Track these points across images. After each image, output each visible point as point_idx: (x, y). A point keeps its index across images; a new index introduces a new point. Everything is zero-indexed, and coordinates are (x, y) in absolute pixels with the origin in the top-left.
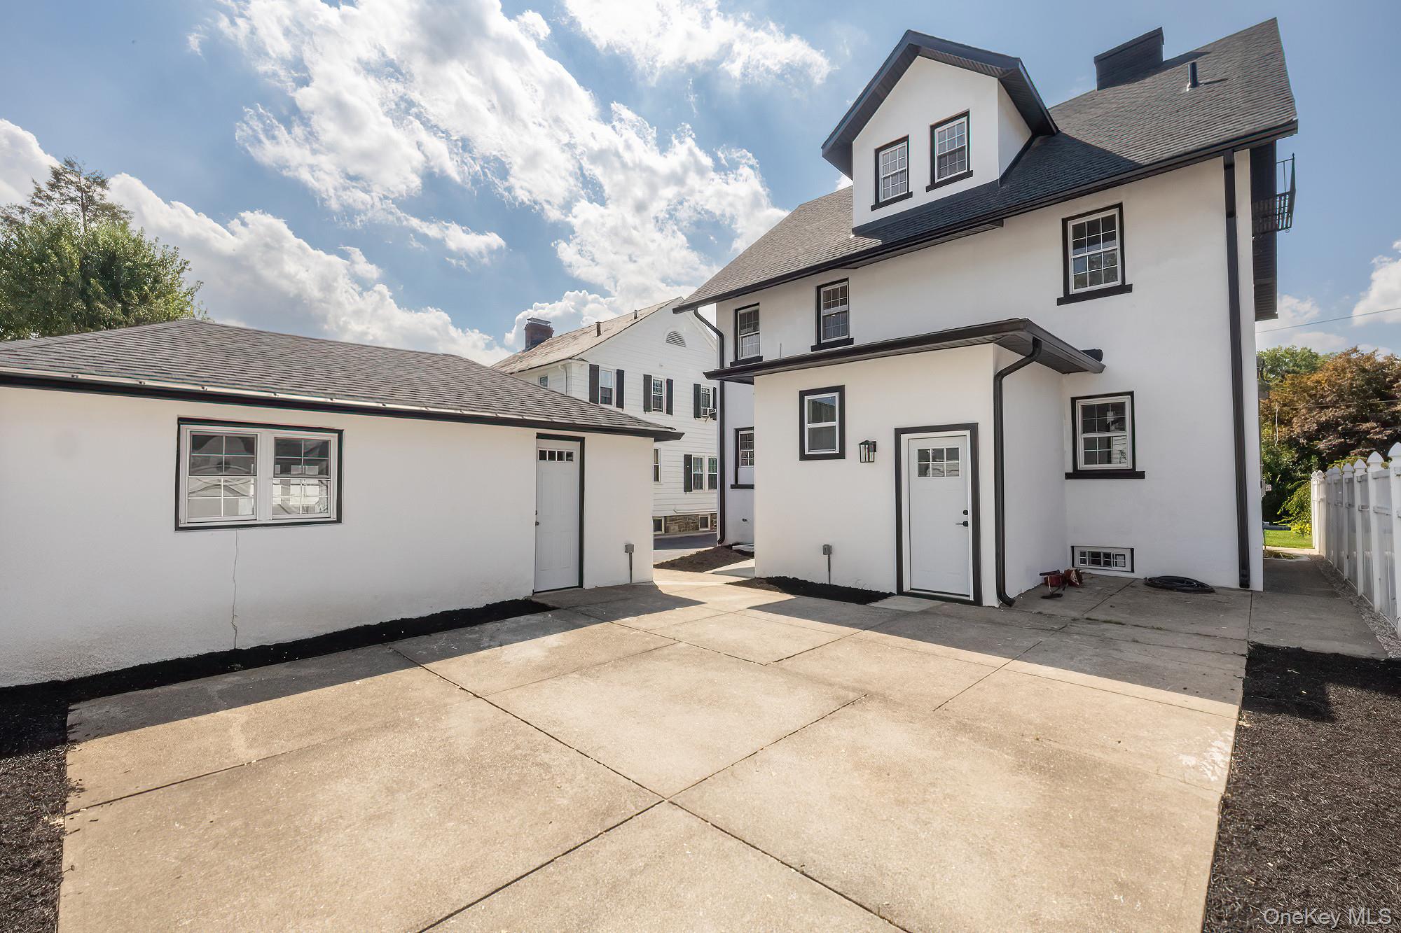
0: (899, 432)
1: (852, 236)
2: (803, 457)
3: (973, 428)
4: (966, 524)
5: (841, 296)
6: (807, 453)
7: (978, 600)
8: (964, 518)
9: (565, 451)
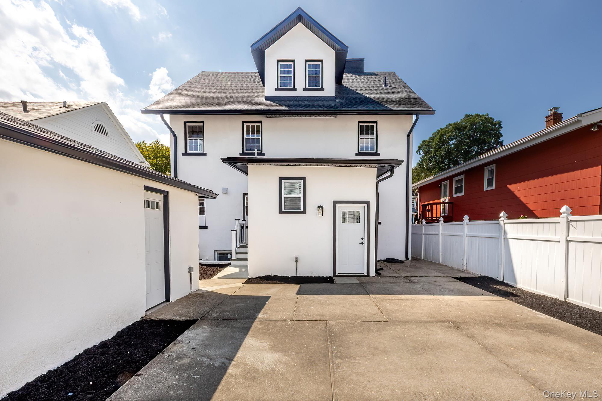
0: (335, 203)
1: (265, 100)
2: (281, 212)
3: (368, 203)
4: (362, 243)
5: (257, 129)
6: (283, 210)
7: (368, 275)
8: (362, 241)
9: (156, 201)
